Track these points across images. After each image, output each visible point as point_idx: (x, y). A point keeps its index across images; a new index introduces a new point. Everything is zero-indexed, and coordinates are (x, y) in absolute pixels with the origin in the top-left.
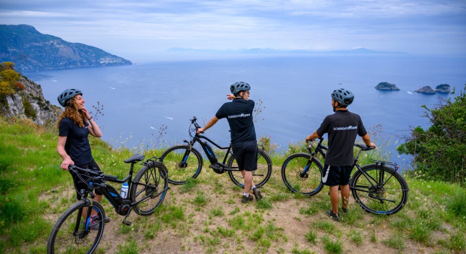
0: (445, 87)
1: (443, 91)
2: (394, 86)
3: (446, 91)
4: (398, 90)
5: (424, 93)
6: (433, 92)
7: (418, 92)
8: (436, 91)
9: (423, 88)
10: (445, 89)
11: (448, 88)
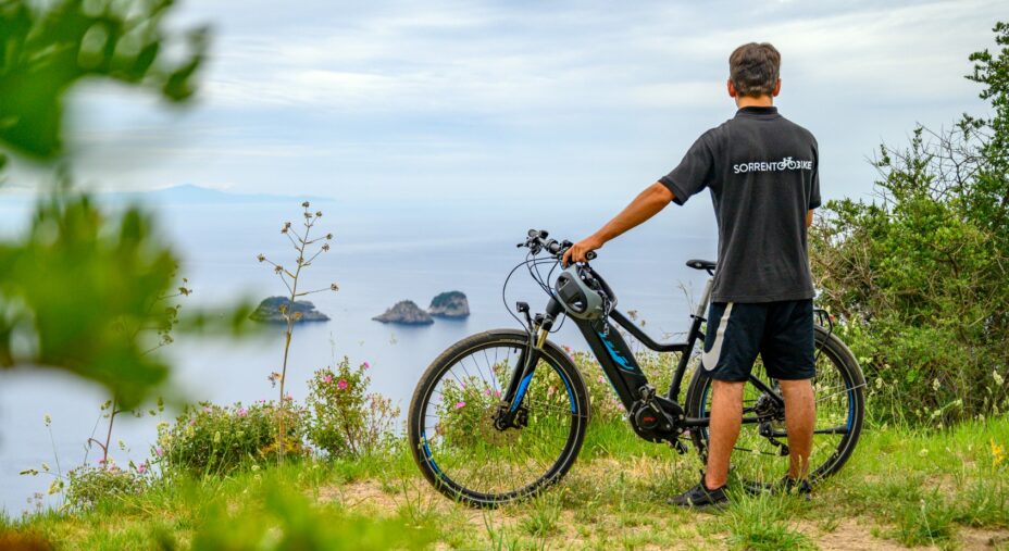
0: (456, 301)
1: (450, 313)
2: (308, 307)
3: (458, 312)
4: (323, 319)
5: (401, 322)
6: (424, 319)
7: (384, 320)
8: (433, 315)
9: (397, 307)
10: (454, 307)
11: (463, 301)
